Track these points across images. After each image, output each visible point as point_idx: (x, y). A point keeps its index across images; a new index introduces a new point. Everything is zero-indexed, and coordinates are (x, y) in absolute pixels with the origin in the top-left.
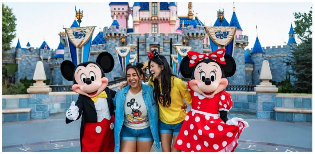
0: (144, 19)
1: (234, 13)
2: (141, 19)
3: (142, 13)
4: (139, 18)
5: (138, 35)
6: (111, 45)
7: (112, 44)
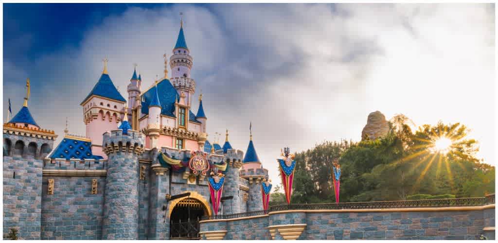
0: (167, 129)
1: (251, 142)
2: (163, 128)
3: (165, 119)
4: (161, 126)
5: (174, 152)
6: (125, 162)
7: (127, 160)
